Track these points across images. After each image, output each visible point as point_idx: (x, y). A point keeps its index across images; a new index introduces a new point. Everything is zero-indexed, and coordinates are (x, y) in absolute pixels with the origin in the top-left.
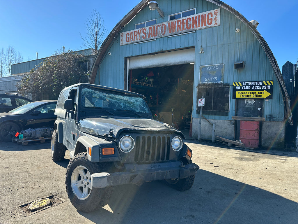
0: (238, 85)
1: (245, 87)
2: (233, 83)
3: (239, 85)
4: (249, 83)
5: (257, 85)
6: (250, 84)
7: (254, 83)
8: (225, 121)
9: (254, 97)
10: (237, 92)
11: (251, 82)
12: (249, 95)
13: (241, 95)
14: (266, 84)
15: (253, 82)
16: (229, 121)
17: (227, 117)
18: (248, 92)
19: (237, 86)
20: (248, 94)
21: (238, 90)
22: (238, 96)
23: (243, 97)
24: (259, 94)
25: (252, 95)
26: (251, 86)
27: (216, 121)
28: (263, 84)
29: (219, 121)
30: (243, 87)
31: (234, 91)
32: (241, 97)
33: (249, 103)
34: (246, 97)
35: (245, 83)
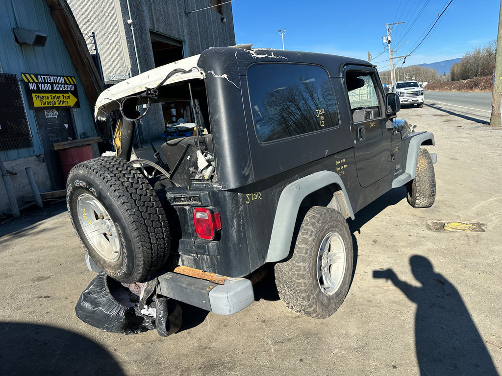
0: (31, 81)
1: (43, 84)
2: (23, 75)
3: (34, 82)
4: (47, 78)
5: (59, 84)
6: (49, 79)
7: (54, 78)
8: (29, 158)
9: (60, 105)
10: (34, 95)
11: (50, 76)
12: (53, 100)
13: (41, 101)
14: (68, 83)
15: (52, 76)
16: (35, 157)
17: (31, 149)
18: (49, 95)
19: (31, 83)
20: (50, 100)
21: (34, 91)
22: (37, 103)
23: (45, 106)
24: (65, 100)
25: (56, 101)
26: (52, 84)
27: (13, 163)
28: (66, 83)
29: (17, 162)
30: (40, 85)
31: (29, 93)
32: (43, 106)
33: (52, 117)
34: (49, 105)
35: (41, 78)
